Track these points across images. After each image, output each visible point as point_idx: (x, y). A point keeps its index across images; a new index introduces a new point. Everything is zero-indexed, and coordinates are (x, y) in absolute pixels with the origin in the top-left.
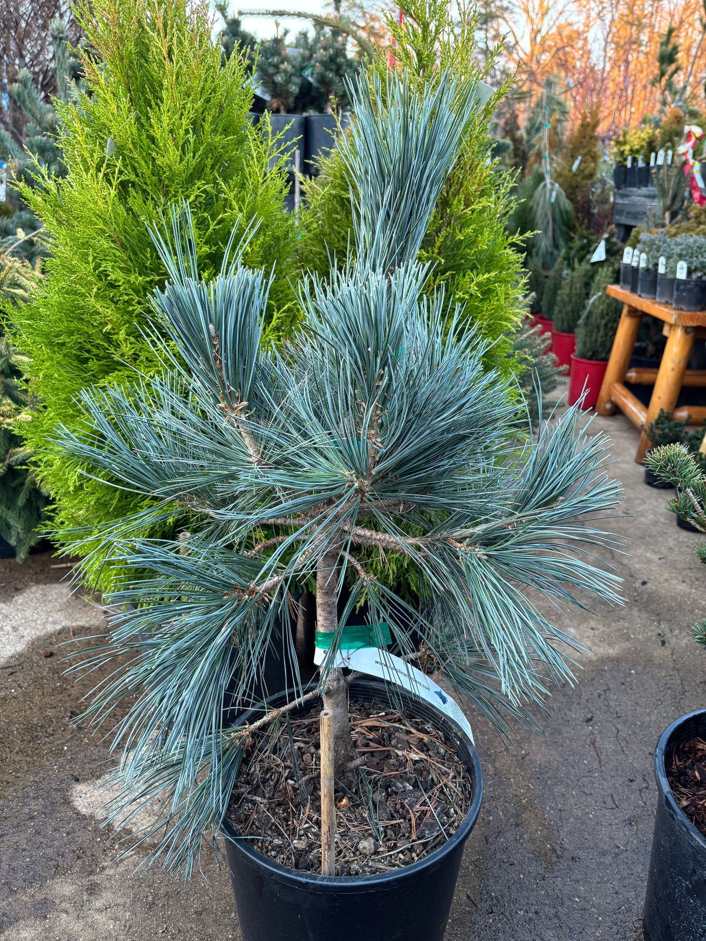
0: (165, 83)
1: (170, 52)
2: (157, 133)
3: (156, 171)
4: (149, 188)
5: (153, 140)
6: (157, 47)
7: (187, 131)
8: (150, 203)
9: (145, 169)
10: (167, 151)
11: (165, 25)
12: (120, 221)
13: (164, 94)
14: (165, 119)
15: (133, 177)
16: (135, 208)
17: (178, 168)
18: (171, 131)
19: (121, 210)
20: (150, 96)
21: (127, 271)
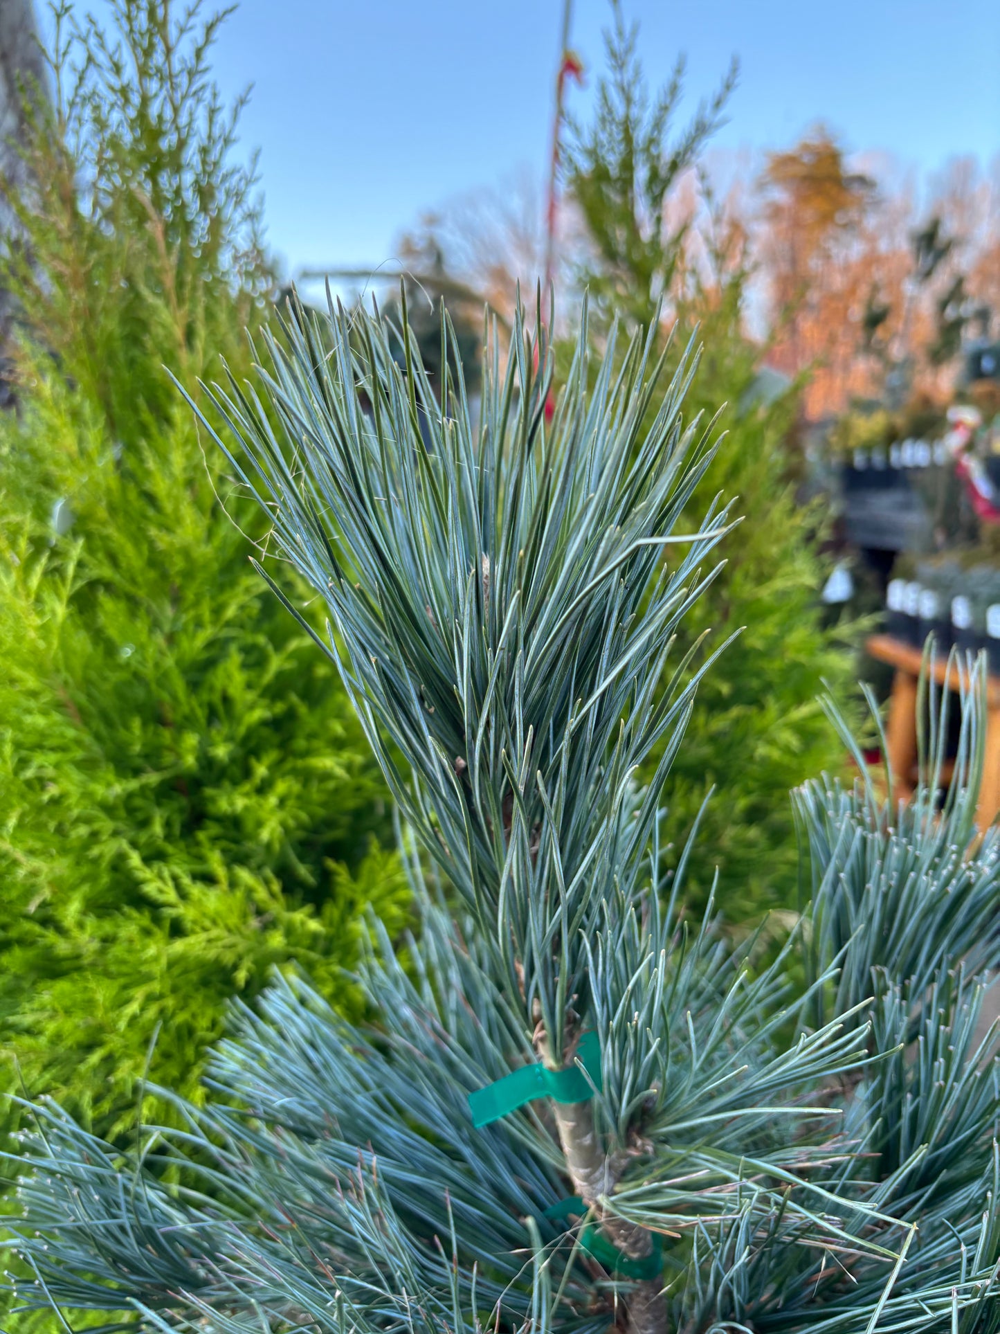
0: (180, 389)
1: (190, 334)
2: (160, 486)
3: (155, 561)
4: (141, 594)
5: (150, 498)
6: (164, 326)
7: (221, 480)
8: (141, 625)
9: (132, 556)
10: (179, 520)
11: (180, 284)
12: (77, 663)
13: (177, 413)
14: (178, 460)
15: (106, 572)
16: (112, 632)
17: (204, 552)
18: (190, 484)
19: (81, 642)
20: (147, 416)
21: (87, 766)
